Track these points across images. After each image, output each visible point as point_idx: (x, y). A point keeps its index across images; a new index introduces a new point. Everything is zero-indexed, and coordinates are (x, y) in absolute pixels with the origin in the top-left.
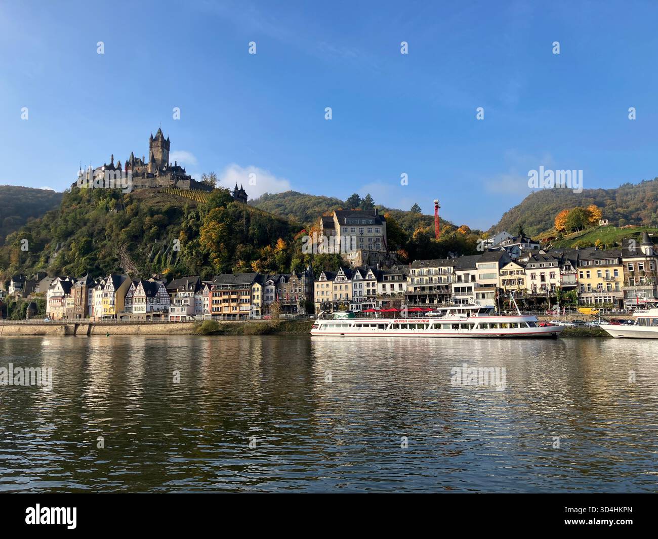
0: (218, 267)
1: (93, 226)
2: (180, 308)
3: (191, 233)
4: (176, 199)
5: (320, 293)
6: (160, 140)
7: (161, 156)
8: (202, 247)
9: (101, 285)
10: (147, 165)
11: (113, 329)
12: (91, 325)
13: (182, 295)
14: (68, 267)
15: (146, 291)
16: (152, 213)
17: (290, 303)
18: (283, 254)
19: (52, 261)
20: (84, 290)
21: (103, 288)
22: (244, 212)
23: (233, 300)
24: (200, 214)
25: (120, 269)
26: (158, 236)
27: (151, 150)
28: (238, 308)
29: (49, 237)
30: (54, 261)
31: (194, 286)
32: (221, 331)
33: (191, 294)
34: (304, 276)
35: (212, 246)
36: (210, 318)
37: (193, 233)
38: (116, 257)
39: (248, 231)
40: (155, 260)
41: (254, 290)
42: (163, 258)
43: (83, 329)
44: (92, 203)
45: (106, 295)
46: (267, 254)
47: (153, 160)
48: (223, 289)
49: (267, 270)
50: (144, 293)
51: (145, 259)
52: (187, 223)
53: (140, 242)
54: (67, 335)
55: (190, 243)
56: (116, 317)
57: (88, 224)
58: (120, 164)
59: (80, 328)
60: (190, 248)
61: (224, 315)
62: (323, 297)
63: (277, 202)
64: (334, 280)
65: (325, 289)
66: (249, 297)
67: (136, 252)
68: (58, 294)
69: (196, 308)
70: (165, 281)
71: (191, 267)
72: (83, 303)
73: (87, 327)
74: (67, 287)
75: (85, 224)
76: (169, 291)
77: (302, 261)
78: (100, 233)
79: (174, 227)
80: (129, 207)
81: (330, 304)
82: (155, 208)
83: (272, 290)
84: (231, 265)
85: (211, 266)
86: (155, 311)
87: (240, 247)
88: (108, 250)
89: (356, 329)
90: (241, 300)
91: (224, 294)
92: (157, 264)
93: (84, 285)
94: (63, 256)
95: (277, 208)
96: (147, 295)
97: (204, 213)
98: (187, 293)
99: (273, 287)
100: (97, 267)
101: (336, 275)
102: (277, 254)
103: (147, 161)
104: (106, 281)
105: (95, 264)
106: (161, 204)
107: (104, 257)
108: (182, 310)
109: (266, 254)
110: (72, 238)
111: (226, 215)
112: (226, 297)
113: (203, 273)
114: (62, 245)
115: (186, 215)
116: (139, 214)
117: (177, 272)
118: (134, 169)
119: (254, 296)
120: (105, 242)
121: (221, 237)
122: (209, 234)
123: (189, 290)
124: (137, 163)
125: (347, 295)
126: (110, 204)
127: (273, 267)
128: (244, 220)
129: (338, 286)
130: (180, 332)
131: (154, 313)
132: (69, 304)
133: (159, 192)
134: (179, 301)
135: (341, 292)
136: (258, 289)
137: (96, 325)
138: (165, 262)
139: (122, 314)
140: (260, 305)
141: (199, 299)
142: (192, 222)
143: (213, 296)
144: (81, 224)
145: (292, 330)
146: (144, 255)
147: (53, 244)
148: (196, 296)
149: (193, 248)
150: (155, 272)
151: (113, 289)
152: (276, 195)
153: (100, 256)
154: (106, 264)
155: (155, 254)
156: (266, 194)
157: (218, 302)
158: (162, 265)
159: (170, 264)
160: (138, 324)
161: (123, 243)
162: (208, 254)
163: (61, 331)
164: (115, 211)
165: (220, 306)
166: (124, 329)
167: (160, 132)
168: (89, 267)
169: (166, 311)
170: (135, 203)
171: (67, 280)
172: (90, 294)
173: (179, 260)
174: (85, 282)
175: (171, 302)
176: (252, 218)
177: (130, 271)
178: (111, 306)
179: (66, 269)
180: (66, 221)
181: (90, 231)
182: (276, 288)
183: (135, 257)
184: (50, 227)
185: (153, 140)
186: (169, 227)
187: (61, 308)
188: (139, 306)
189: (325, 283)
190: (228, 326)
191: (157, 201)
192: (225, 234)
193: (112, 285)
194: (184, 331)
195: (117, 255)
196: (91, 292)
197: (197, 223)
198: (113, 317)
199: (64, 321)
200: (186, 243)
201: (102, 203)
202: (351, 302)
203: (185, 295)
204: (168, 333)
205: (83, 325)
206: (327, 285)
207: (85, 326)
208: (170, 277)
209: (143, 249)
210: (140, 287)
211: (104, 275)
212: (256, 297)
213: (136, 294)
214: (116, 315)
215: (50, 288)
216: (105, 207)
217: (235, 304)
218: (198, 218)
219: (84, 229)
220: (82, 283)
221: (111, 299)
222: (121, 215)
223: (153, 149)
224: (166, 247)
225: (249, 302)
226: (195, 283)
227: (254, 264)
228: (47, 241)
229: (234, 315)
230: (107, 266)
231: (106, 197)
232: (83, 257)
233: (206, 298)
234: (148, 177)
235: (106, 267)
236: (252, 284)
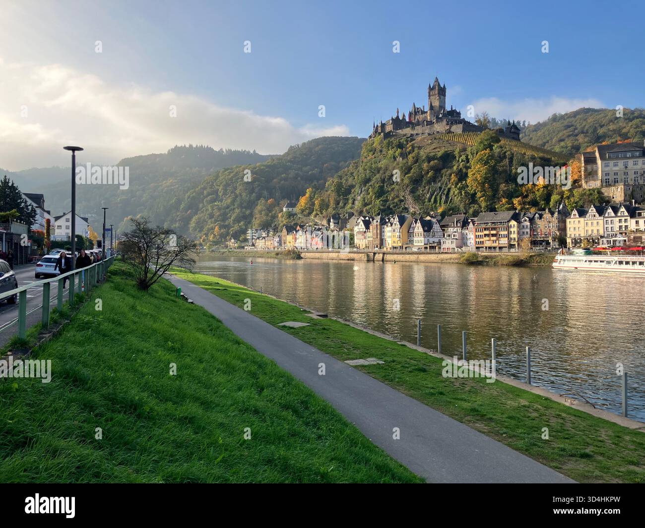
0: (483, 204)
1: (385, 173)
2: (450, 241)
3: (462, 175)
4: (450, 143)
5: (572, 229)
6: (437, 88)
7: (438, 103)
8: (470, 188)
9: (390, 223)
10: (426, 112)
11: (400, 257)
12: (384, 254)
13: (452, 230)
14: (368, 207)
15: (423, 227)
16: (429, 159)
17: (543, 237)
18: (544, 190)
19: (356, 203)
20: (379, 227)
21: (392, 225)
22: (509, 153)
23: (493, 235)
24: (469, 157)
25: (406, 209)
26: (434, 179)
27: (429, 99)
28: (497, 242)
29: (354, 184)
30: (358, 204)
31: (461, 223)
32: (480, 261)
33: (459, 230)
34: (557, 213)
35: (477, 187)
36: (474, 250)
37: (463, 175)
38: (402, 198)
39: (511, 171)
40: (432, 200)
41: (511, 227)
42: (438, 199)
43: (379, 257)
44: (383, 153)
45: (394, 231)
46: (529, 191)
47: (432, 108)
48: (484, 226)
49: (527, 206)
50: (422, 229)
51: (424, 199)
52: (458, 166)
53: (420, 185)
54: (368, 261)
55: (460, 184)
56: (402, 248)
57: (381, 172)
58: (404, 115)
59: (377, 255)
60: (460, 189)
61: (486, 248)
62: (575, 233)
63: (566, 123)
64: (585, 217)
65: (577, 226)
66: (506, 233)
67: (418, 193)
68: (361, 230)
69: (463, 242)
70: (439, 218)
71: (461, 206)
72: (379, 236)
73: (381, 255)
74: (367, 224)
75: (379, 172)
76: (442, 226)
77: (562, 197)
78: (389, 179)
79: (447, 171)
80: (411, 155)
81: (580, 239)
82: (432, 154)
83: (527, 226)
84: (495, 203)
85: (478, 204)
86: (431, 244)
87: (503, 187)
88: (396, 193)
89: (587, 265)
90: (500, 235)
91: (485, 230)
92: (434, 203)
93: (378, 223)
94: (364, 199)
95: (566, 129)
96: (425, 231)
97: (473, 156)
98: (456, 229)
99: (529, 224)
100: (389, 207)
101: (587, 212)
102: (538, 191)
103: (427, 109)
104: (394, 219)
105: (387, 205)
106: (437, 150)
107: (393, 199)
108: (452, 243)
109: (527, 191)
110: (370, 184)
111: (491, 157)
112: (487, 232)
113: (471, 211)
114: (363, 190)
115: (457, 159)
116: (419, 161)
117: (450, 210)
118: (416, 118)
119: (511, 232)
120: (393, 186)
121: (486, 178)
122: (475, 176)
123: (457, 226)
124: (418, 112)
125: (598, 230)
126: (397, 154)
127: (534, 203)
128: (507, 160)
129: (590, 222)
130: (448, 261)
131: (430, 245)
132: (369, 237)
133: (435, 139)
134: (449, 236)
135: (592, 228)
136: (514, 225)
137: (387, 254)
138: (440, 201)
139: (407, 246)
140: (516, 239)
141: (465, 234)
142: (463, 164)
143: (476, 231)
144: (376, 172)
145: (540, 262)
146: (424, 195)
147: (357, 189)
148: (463, 232)
149: (462, 189)
150: (432, 210)
151: (399, 226)
152: (566, 114)
153: (390, 198)
154: (395, 204)
155: (432, 195)
156: (555, 115)
157: (481, 237)
158: (438, 204)
159: (444, 203)
160: (417, 254)
161: (407, 187)
162: (475, 194)
163: (364, 258)
164: (401, 159)
165: (482, 240)
166: (407, 257)
167: (437, 80)
168: (382, 207)
169: (439, 243)
170: (416, 151)
171: (367, 218)
172: (383, 230)
173: (451, 199)
174: (379, 221)
175: (444, 235)
176: (515, 158)
177: (413, 209)
178: (398, 239)
179: (366, 210)
180: (365, 170)
181: (382, 177)
182: (531, 224)
183: (417, 198)
184: (354, 174)
185: (431, 89)
186: (444, 171)
187: (364, 240)
188: (418, 239)
189: (577, 220)
190: (486, 257)
191: (434, 147)
192: (489, 175)
193: (398, 223)
194: (452, 261)
195: (403, 196)
196: (383, 228)
197: (467, 165)
198: (400, 248)
199: (366, 250)
200: (457, 184)
201: (391, 152)
202: (602, 237)
203: (454, 230)
204: (440, 261)
205: (379, 253)
206: (579, 221)
207: (380, 254)
208: (443, 215)
209: (423, 191)
210: (419, 224)
211: (393, 213)
212: (513, 232)
213: (416, 230)
214: (402, 246)
215: (356, 225)
216: (393, 156)
217: (494, 238)
218: (468, 160)
219: (378, 176)
220: (377, 221)
221: (398, 234)
222: (405, 163)
223: (431, 97)
224: (440, 188)
225: (506, 236)
226: (462, 220)
227: (516, 201)
228: (353, 186)
229: (495, 248)
230: (396, 206)
231: (393, 148)
232: (378, 199)
233: (471, 233)
234: (427, 125)
235: (394, 207)
236: (509, 221)
